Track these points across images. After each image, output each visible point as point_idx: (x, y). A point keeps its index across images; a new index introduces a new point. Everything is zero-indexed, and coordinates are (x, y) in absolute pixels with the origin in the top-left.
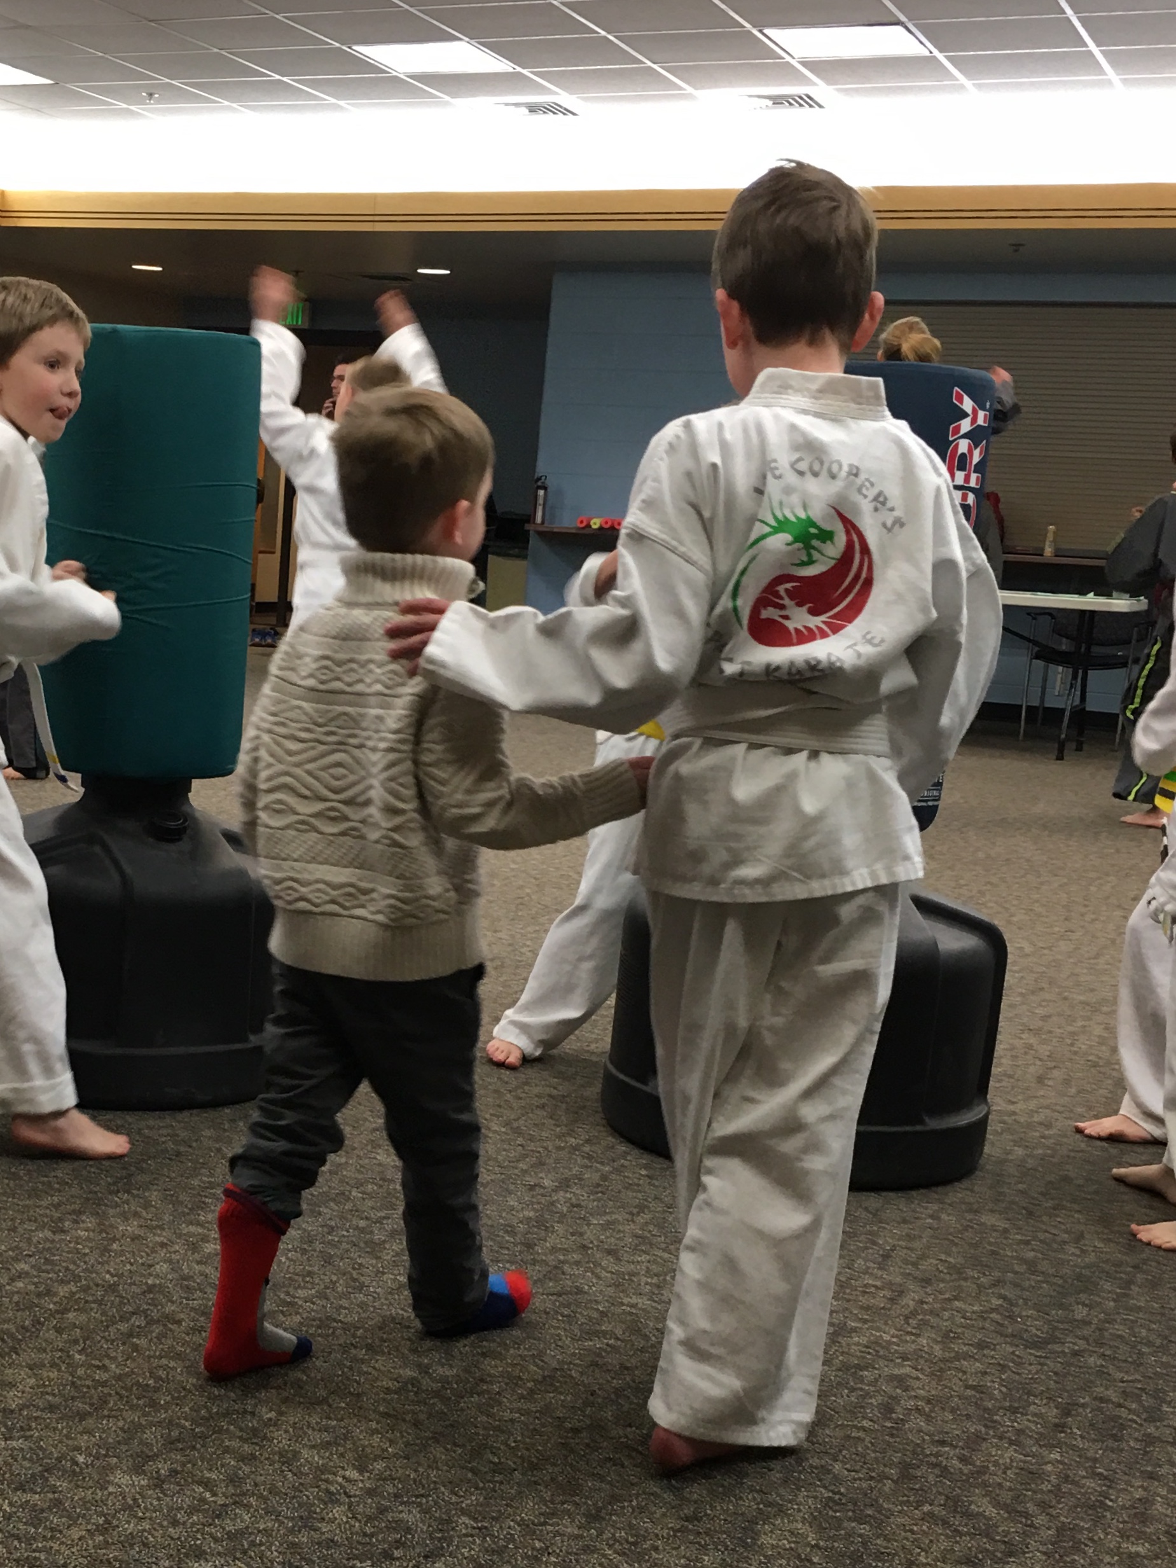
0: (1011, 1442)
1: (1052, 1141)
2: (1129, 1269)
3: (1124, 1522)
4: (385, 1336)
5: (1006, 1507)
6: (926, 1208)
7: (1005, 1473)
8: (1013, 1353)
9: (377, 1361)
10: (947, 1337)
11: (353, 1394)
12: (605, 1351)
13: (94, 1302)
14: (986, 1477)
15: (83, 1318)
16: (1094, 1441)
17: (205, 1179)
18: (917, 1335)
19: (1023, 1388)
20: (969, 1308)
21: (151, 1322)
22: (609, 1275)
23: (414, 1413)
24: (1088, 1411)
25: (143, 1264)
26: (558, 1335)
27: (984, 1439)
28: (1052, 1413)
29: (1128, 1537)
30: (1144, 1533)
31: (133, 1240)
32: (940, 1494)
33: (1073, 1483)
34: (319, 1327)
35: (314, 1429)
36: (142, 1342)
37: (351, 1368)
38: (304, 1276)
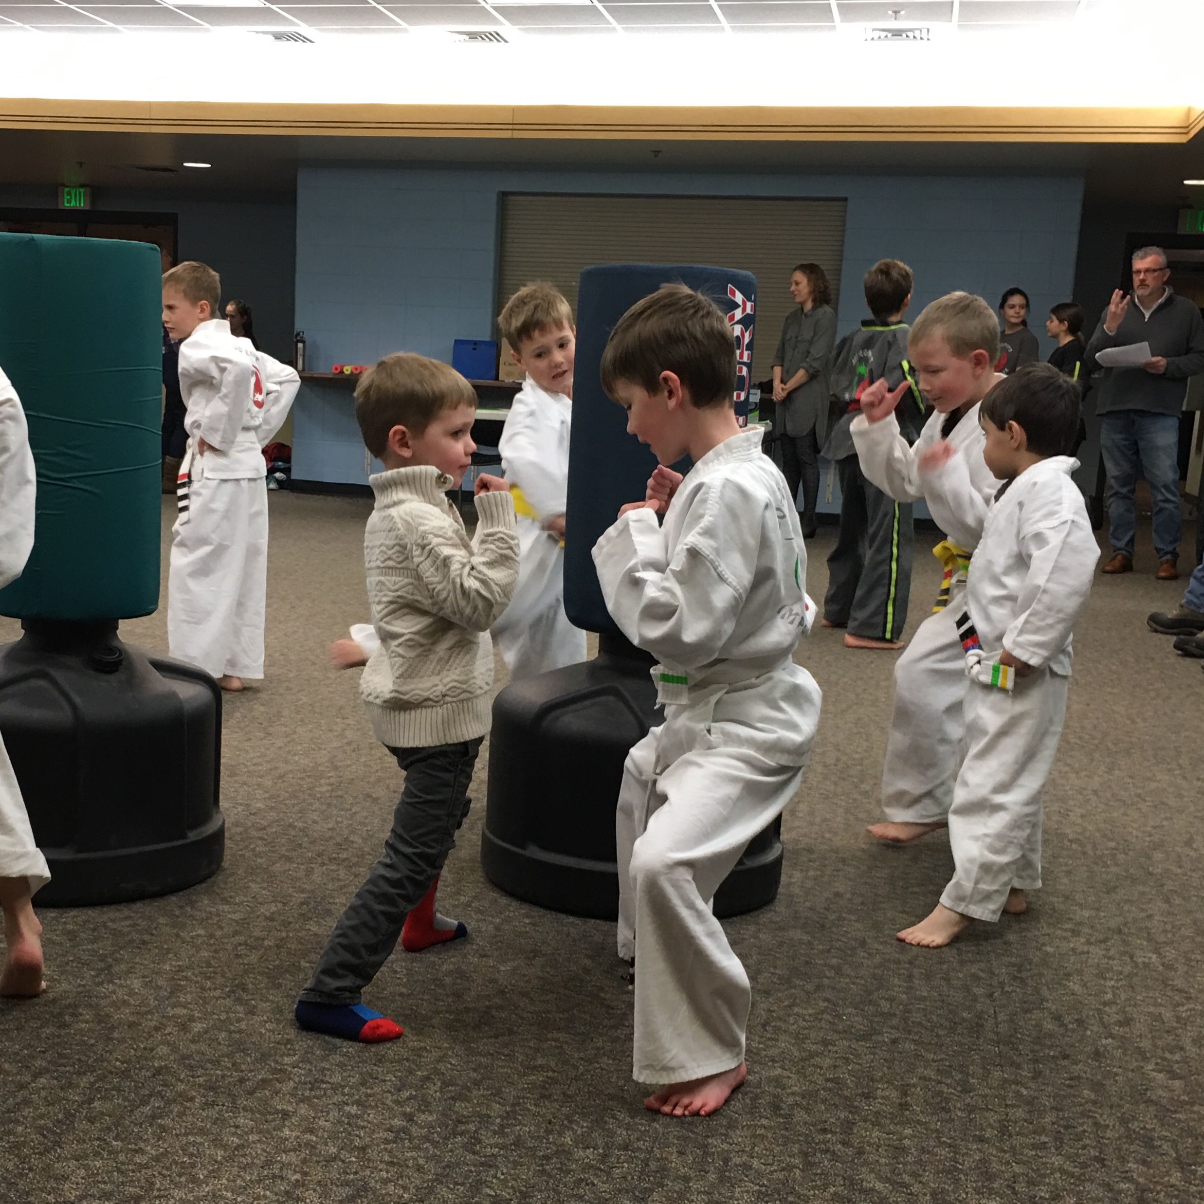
0: (874, 1125)
1: (817, 863)
2: (907, 966)
3: (975, 1182)
4: (369, 1091)
5: (888, 1180)
6: (748, 930)
7: (877, 1150)
8: (850, 1046)
9: (369, 1115)
10: (799, 1039)
11: (358, 1148)
12: (547, 1082)
13: (113, 1089)
14: (865, 1156)
15: (108, 1106)
16: (932, 1114)
17: (174, 963)
18: (777, 1040)
19: (868, 1077)
20: (805, 1012)
21: (169, 1102)
22: (529, 1015)
23: (415, 1159)
24: (919, 1089)
25: (145, 1049)
26: (506, 1073)
27: (853, 1123)
28: (894, 1094)
29: (983, 1193)
30: (993, 1188)
31: (129, 1027)
32: (838, 1176)
33: (929, 1152)
34: (311, 1090)
35: (337, 1186)
36: (166, 1121)
37: (348, 1124)
38: (286, 1045)
